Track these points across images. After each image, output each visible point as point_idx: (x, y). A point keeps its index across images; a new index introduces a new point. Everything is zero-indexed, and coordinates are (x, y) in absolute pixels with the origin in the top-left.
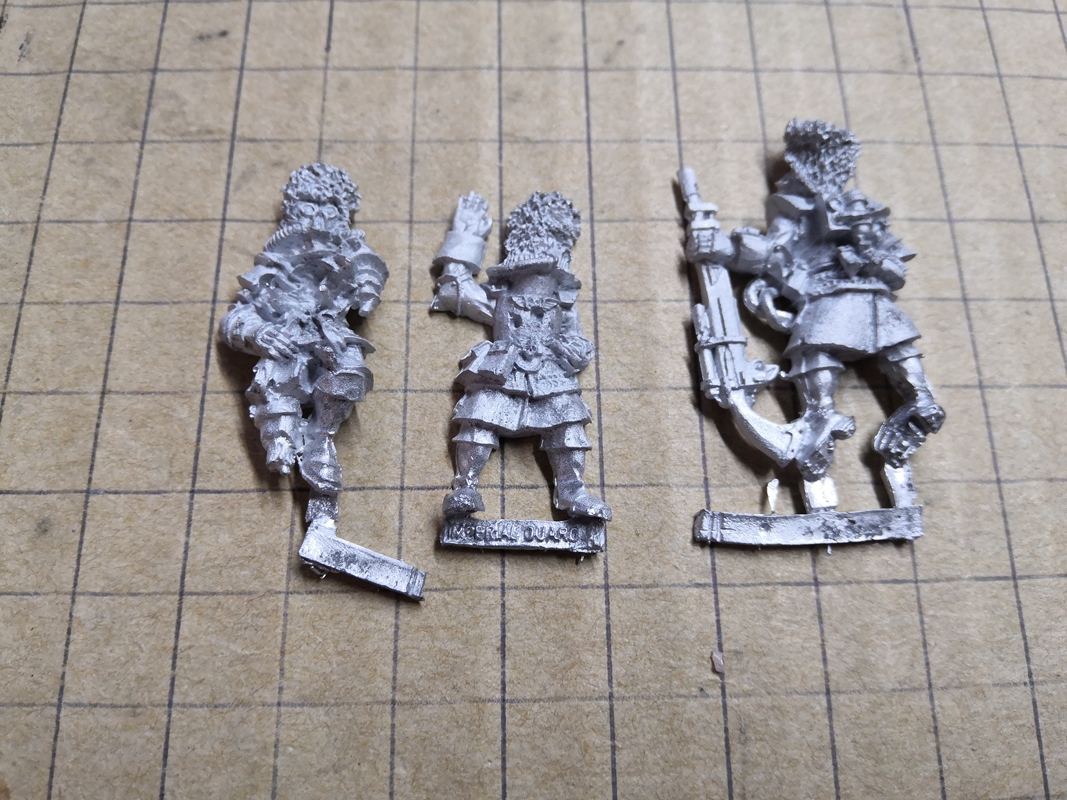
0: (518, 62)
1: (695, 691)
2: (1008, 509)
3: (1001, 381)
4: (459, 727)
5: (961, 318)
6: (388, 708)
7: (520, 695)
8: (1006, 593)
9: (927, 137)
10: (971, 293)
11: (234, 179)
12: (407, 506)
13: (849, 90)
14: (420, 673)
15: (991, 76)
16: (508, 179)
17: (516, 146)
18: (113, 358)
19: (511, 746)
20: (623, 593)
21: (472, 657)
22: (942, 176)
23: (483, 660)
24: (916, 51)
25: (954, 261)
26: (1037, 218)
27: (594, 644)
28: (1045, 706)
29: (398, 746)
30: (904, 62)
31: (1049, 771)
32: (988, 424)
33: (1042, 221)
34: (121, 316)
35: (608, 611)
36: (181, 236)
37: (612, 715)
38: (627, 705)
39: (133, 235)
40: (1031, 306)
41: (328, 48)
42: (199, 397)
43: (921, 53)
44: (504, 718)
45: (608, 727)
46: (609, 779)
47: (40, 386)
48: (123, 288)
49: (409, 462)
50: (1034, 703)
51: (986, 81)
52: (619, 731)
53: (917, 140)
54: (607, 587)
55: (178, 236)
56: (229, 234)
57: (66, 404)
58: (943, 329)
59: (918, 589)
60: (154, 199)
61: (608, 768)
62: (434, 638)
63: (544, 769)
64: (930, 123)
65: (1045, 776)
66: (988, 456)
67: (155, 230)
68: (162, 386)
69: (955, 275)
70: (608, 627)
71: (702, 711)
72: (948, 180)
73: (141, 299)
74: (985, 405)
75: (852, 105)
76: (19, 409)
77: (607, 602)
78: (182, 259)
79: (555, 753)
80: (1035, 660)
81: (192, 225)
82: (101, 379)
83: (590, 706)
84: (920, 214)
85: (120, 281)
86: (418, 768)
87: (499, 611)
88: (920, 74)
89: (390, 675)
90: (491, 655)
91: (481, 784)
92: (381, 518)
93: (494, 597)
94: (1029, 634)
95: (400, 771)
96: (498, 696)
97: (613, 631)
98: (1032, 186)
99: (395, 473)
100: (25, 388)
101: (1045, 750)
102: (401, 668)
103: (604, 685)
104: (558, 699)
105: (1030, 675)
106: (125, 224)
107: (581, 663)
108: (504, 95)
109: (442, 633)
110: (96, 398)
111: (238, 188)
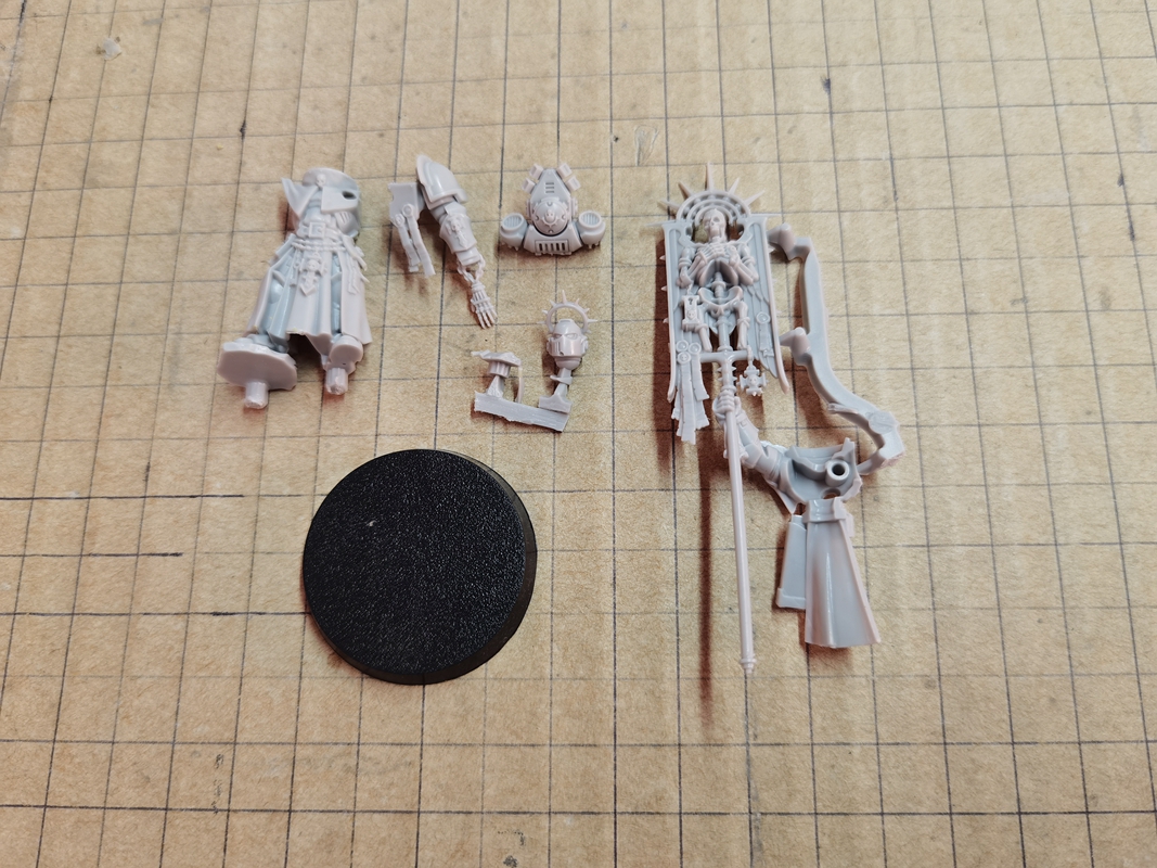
0: (624, 211)
1: (726, 609)
2: (928, 503)
3: (932, 422)
4: (589, 627)
5: (909, 381)
6: (549, 616)
7: (624, 611)
8: (921, 555)
9: (898, 257)
10: (917, 364)
11: (445, 298)
12: (557, 502)
13: (846, 224)
14: (566, 597)
15: (949, 209)
16: (618, 293)
17: (623, 270)
18: (381, 414)
19: (619, 638)
20: (686, 553)
21: (596, 589)
22: (904, 284)
23: (602, 591)
24: (895, 193)
25: (908, 343)
26: (969, 311)
27: (667, 583)
28: (942, 623)
29: (555, 638)
30: (886, 201)
31: (941, 661)
32: (920, 450)
33: (973, 313)
34: (383, 388)
35: (676, 564)
36: (415, 336)
37: (677, 622)
38: (686, 617)
39: (386, 336)
40: (957, 372)
41: (500, 206)
42: (433, 437)
43: (899, 194)
44: (615, 623)
45: (675, 629)
46: (675, 657)
47: (338, 431)
48: (383, 370)
49: (558, 475)
50: (935, 621)
51: (944, 212)
52: (681, 632)
53: (889, 259)
54: (676, 550)
55: (413, 336)
56: (444, 335)
57: (355, 442)
58: (896, 389)
59: (865, 552)
60: (397, 312)
61: (675, 652)
62: (574, 579)
63: (638, 652)
64: (901, 246)
65: (939, 664)
66: (919, 470)
67: (400, 333)
68: (411, 430)
69: (907, 353)
70: (676, 573)
71: (731, 621)
72: (908, 287)
73: (394, 377)
74: (919, 438)
75: (847, 235)
76: (328, 446)
77: (676, 559)
78: (418, 350)
79: (643, 642)
80: (937, 596)
81: (421, 329)
82: (375, 426)
83: (665, 617)
84: (887, 312)
85: (381, 366)
86: (566, 649)
87: (612, 563)
88: (897, 210)
89: (550, 598)
90: (608, 588)
91: (602, 658)
92: (542, 509)
93: (609, 555)
94: (935, 580)
95: (555, 650)
96: (612, 611)
97: (679, 575)
98: (968, 289)
99: (550, 482)
100: (330, 433)
101: (940, 649)
102: (555, 594)
103: (673, 604)
104: (646, 613)
105: (933, 604)
106: (381, 329)
107: (660, 593)
108: (615, 235)
109: (579, 576)
110: (373, 438)
111: (448, 304)
